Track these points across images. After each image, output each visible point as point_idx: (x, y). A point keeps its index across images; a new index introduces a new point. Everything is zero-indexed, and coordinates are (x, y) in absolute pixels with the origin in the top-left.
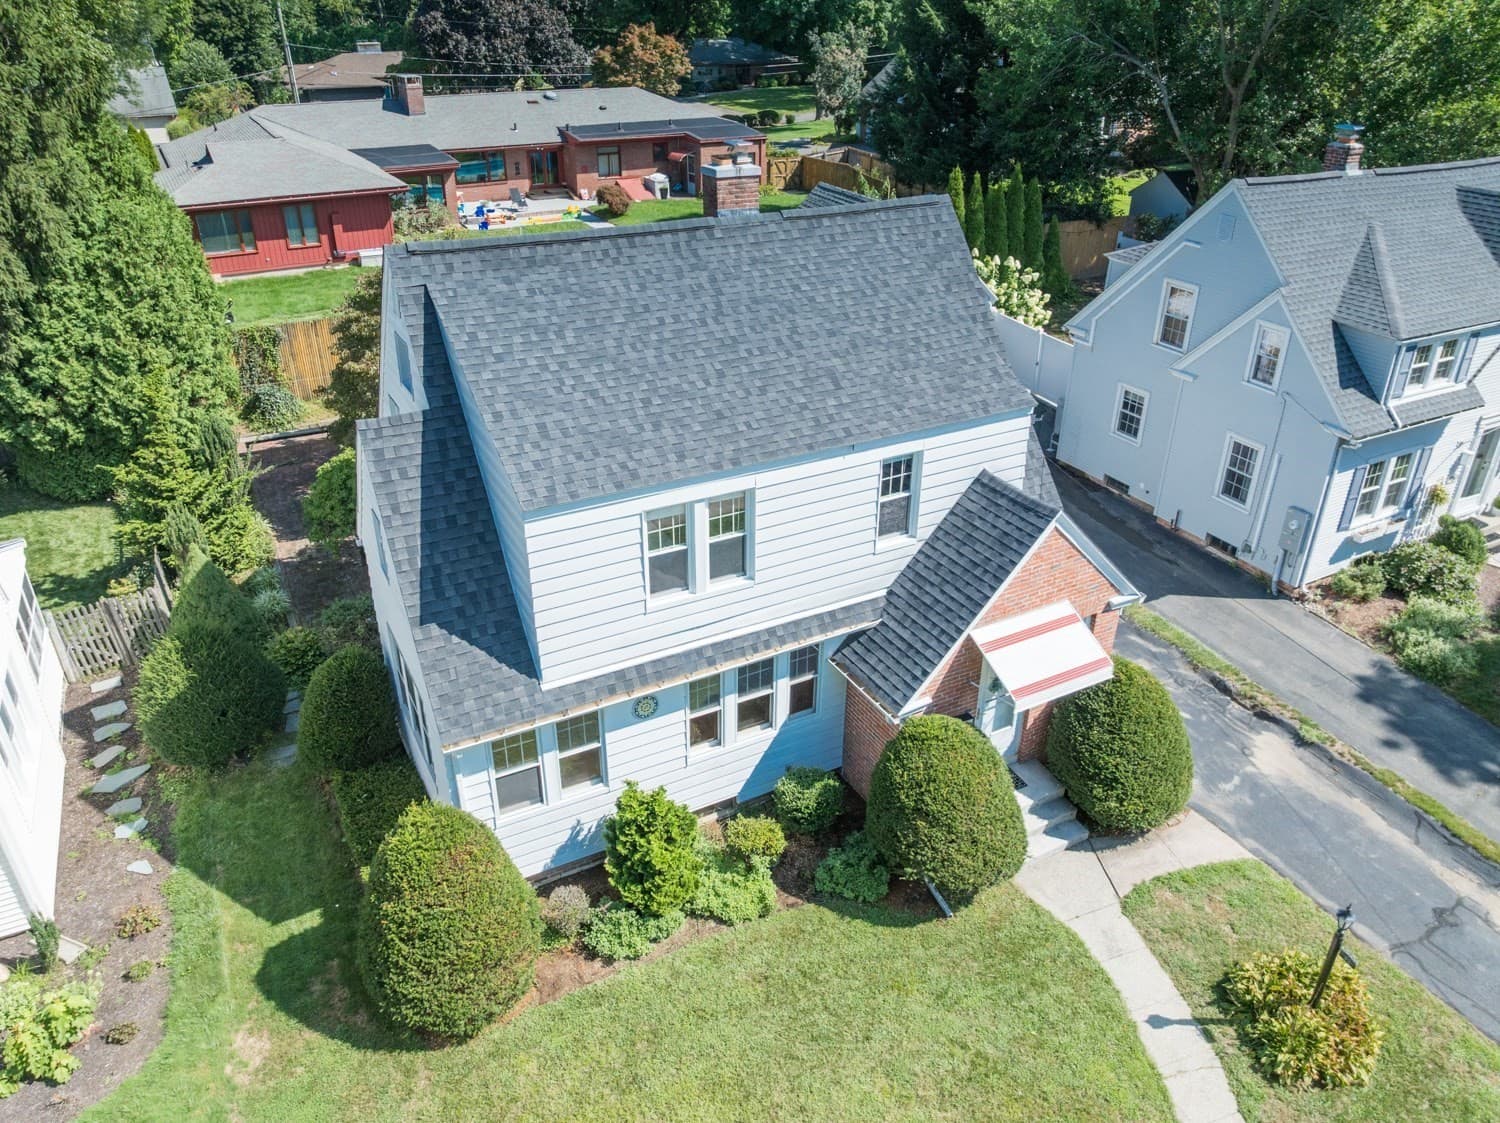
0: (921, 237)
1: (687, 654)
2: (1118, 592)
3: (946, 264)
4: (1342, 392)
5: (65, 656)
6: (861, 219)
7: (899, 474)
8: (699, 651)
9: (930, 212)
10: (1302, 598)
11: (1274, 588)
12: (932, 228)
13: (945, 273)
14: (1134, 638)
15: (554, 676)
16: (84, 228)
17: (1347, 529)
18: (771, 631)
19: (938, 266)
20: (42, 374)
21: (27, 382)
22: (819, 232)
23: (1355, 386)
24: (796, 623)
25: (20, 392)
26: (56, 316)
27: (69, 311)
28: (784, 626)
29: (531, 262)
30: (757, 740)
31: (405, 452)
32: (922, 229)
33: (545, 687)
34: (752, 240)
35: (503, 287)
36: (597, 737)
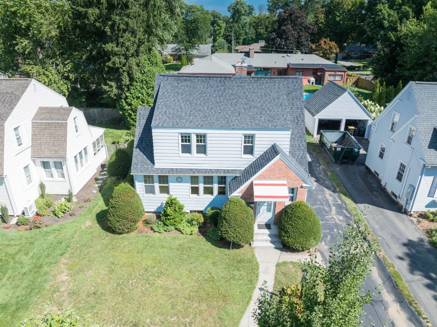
0: (289, 86)
1: (189, 169)
2: (306, 183)
3: (294, 93)
4: (428, 149)
5: (107, 154)
6: (273, 80)
7: (249, 139)
8: (192, 169)
9: (294, 80)
10: (411, 215)
11: (403, 211)
12: (294, 84)
13: (294, 96)
14: (344, 211)
15: (157, 165)
16: (143, 72)
17: (433, 197)
18: (211, 170)
19: (292, 94)
20: (129, 100)
21: (126, 102)
22: (260, 81)
23: (434, 149)
24: (218, 170)
25: (125, 104)
26: (134, 89)
27: (136, 88)
28: (215, 170)
29: (185, 80)
30: (209, 198)
31: (145, 114)
32: (290, 84)
33: (155, 167)
34: (240, 81)
35: (176, 84)
36: (167, 183)
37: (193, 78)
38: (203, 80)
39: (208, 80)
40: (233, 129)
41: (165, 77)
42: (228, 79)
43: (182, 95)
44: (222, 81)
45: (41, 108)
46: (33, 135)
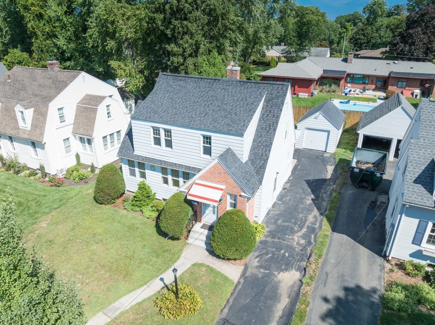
0: (273, 92)
1: (158, 160)
2: (244, 192)
3: (275, 100)
4: (413, 184)
6: (259, 85)
7: (208, 140)
8: (161, 161)
9: (280, 86)
10: (388, 261)
11: (383, 253)
12: (278, 91)
13: (274, 103)
17: (419, 245)
18: (175, 164)
19: (273, 100)
22: (245, 86)
23: (422, 185)
24: (181, 165)
28: (179, 164)
29: (181, 80)
32: (275, 90)
33: (135, 153)
35: (172, 83)
36: (145, 170)
37: (188, 79)
38: (195, 81)
39: (199, 81)
40: (192, 128)
41: (166, 76)
42: (217, 81)
43: (170, 94)
44: (211, 83)
45: (87, 95)
46: (76, 115)
